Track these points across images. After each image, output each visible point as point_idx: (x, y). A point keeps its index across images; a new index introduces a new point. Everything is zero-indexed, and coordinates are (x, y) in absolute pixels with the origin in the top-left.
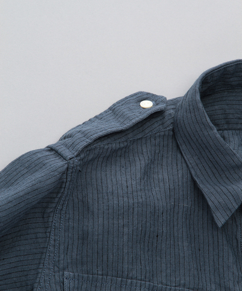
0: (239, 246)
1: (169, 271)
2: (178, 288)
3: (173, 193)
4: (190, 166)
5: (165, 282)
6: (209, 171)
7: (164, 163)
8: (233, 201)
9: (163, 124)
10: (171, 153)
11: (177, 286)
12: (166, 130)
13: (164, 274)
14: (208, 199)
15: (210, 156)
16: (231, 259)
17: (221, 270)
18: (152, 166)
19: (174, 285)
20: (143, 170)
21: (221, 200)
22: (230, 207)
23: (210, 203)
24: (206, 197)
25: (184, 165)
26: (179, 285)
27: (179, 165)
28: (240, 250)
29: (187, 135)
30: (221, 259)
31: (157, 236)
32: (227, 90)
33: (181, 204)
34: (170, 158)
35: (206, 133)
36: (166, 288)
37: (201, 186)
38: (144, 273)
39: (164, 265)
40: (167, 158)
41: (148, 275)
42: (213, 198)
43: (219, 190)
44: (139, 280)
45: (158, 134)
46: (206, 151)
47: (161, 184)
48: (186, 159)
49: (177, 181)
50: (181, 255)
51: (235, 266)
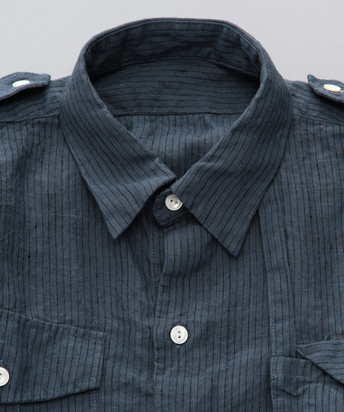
0: (152, 268)
1: (48, 303)
2: (62, 325)
3: (54, 200)
4: (79, 163)
5: (43, 317)
6: (104, 168)
7: (45, 161)
8: (132, 202)
9: (44, 108)
10: (55, 148)
11: (61, 323)
12: (48, 115)
13: (41, 307)
14: (99, 202)
15: (103, 146)
16: (138, 284)
17: (125, 299)
18: (28, 161)
19: (56, 321)
20: (15, 164)
21: (116, 202)
22: (129, 211)
23: (102, 207)
24: (97, 200)
25: (72, 163)
26: (64, 322)
27: (65, 163)
28: (152, 274)
29: (72, 120)
30: (124, 285)
31: (29, 257)
32: (139, 63)
33: (66, 215)
34: (54, 155)
35: (94, 114)
36: (44, 324)
37: (92, 186)
38: (14, 300)
39: (40, 296)
40: (50, 153)
41: (18, 304)
42: (106, 201)
43: (115, 189)
44: (5, 309)
45: (37, 120)
46: (98, 139)
47: (38, 188)
48: (75, 154)
49: (59, 183)
50: (67, 281)
51: (143, 293)
